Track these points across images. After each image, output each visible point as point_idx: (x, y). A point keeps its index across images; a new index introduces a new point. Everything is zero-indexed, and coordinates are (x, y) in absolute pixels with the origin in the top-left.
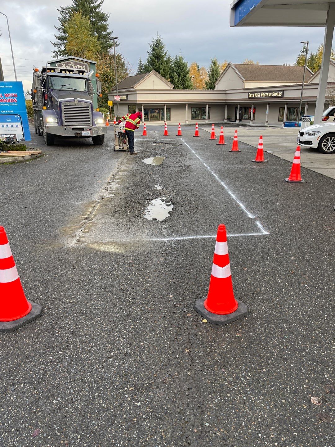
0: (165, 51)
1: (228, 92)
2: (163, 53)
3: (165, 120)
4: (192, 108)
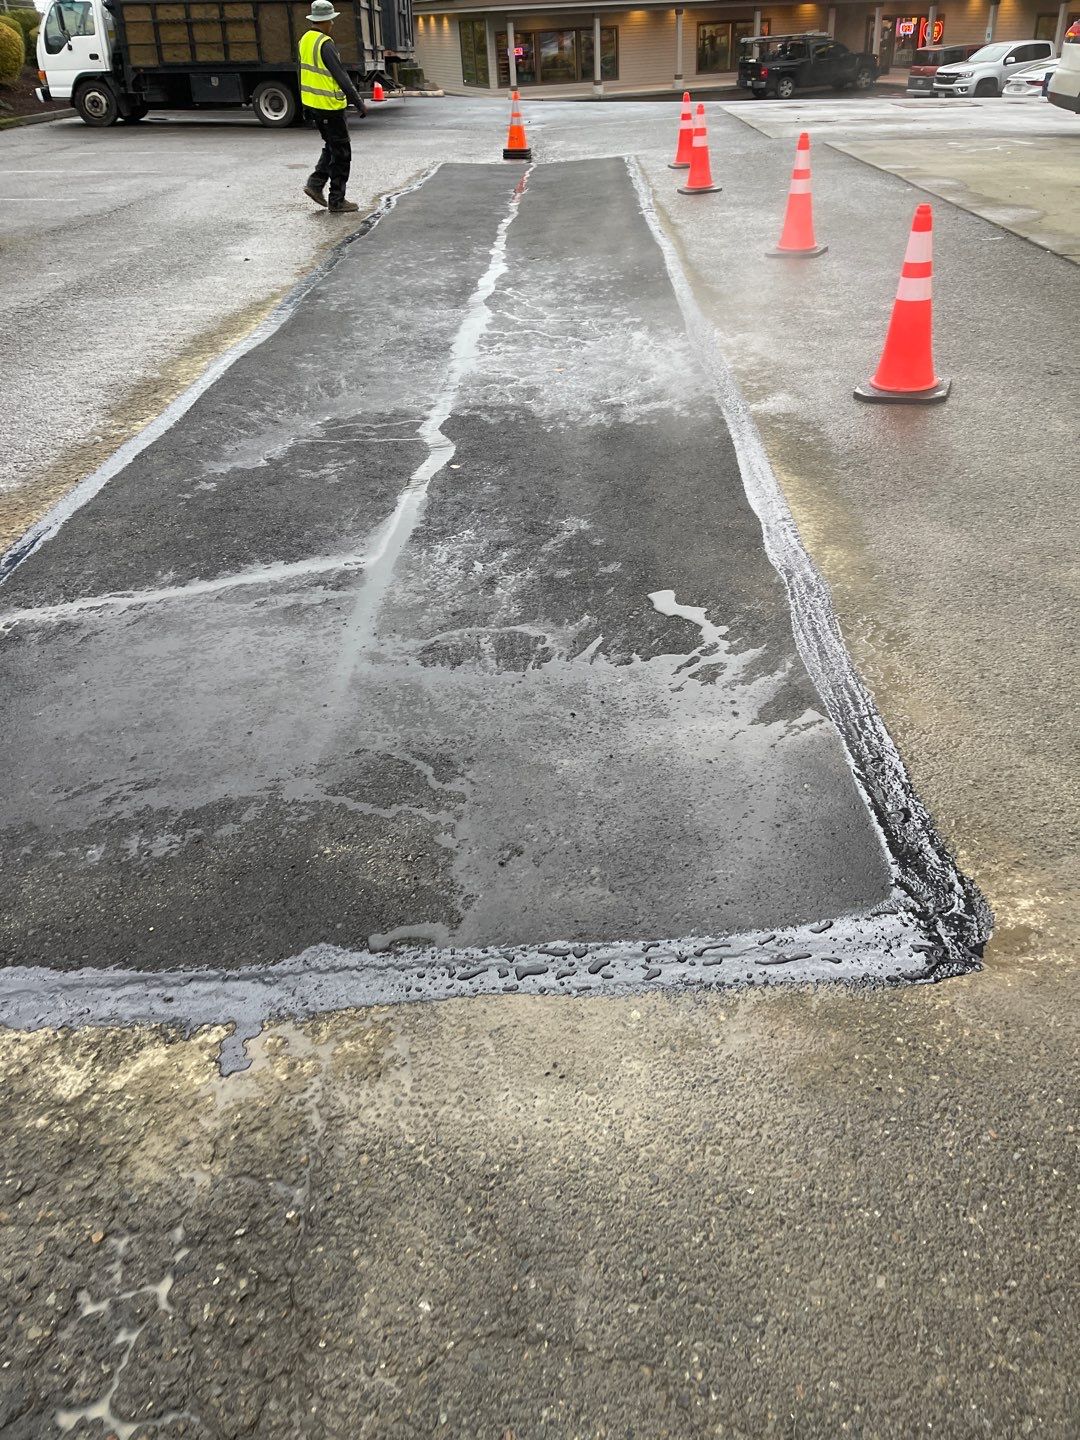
3: (598, 76)
4: (700, 24)
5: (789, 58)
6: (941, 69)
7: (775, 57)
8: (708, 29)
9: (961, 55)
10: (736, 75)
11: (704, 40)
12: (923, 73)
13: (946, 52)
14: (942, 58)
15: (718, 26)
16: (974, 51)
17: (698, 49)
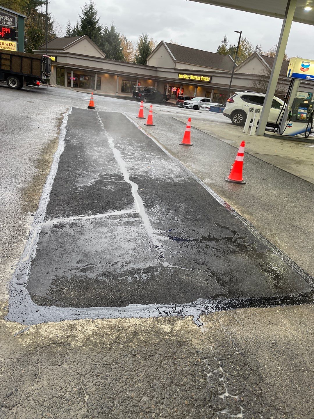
0: (97, 18)
1: (159, 69)
2: (95, 19)
3: (95, 88)
4: (122, 80)
5: (146, 92)
6: (185, 101)
7: (143, 92)
8: (125, 82)
9: (190, 99)
10: (132, 94)
11: (124, 84)
12: (180, 101)
13: (186, 97)
14: (185, 99)
15: (127, 82)
16: (192, 98)
17: (122, 86)
